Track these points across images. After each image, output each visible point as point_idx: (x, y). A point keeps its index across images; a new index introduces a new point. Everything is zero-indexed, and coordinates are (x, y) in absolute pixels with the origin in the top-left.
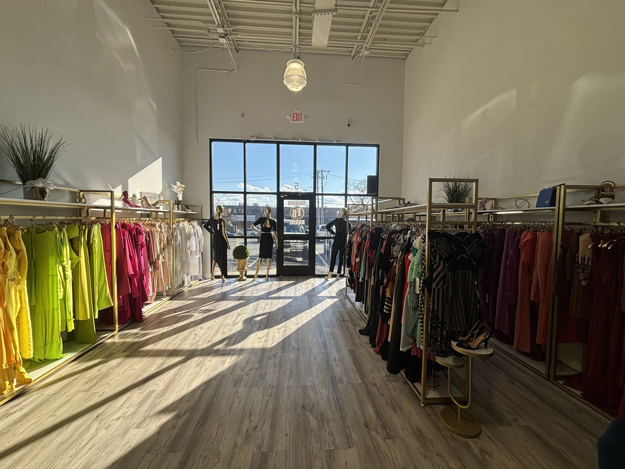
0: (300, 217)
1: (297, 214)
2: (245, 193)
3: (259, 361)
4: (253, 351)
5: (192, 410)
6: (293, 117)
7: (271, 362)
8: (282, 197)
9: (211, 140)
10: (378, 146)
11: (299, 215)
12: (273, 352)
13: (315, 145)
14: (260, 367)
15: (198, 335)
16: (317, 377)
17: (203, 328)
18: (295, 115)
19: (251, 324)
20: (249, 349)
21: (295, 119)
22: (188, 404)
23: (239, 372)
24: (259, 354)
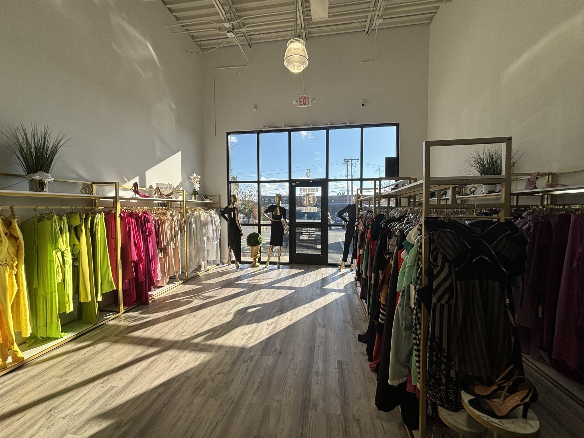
0: (312, 204)
1: (309, 201)
2: (259, 182)
3: (232, 363)
4: (232, 349)
5: (135, 420)
6: (300, 102)
7: (244, 367)
8: (294, 184)
9: (228, 134)
10: (397, 125)
11: (311, 202)
12: (252, 354)
13: (327, 129)
14: (230, 371)
15: (189, 323)
16: (288, 395)
17: (196, 317)
18: (302, 100)
19: (243, 316)
20: (229, 347)
21: (302, 103)
22: (136, 410)
23: (205, 375)
24: (236, 354)
